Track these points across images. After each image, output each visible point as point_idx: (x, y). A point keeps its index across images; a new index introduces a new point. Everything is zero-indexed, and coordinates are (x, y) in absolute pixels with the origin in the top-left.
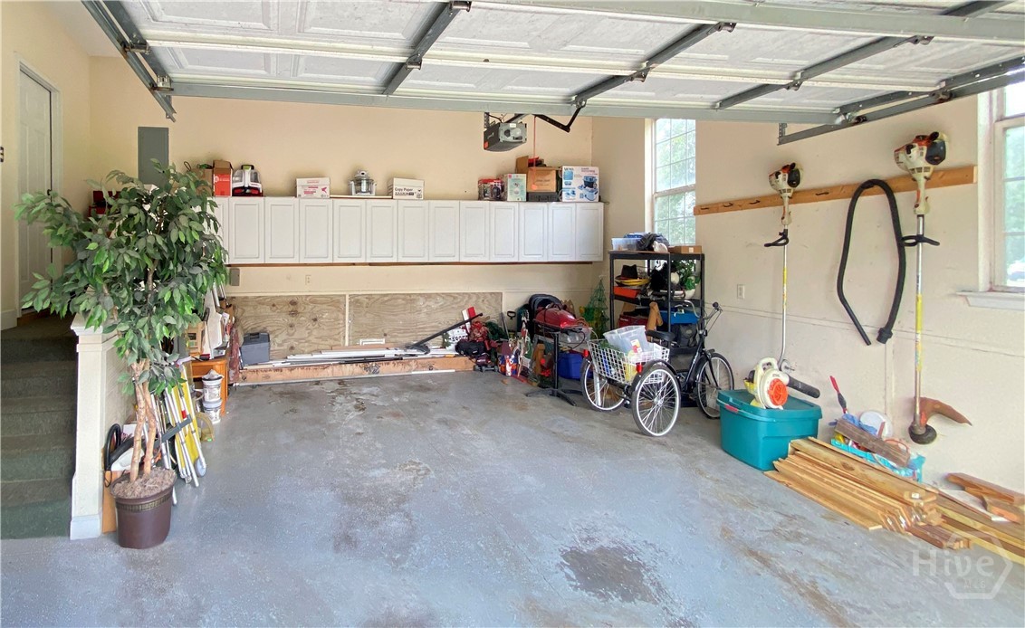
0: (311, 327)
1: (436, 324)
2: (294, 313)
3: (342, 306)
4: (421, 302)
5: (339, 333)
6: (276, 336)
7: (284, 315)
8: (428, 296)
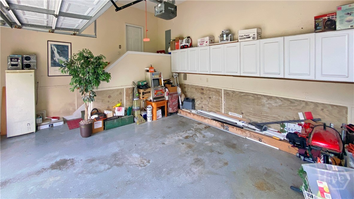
0: (208, 100)
1: (277, 116)
2: (202, 93)
3: (220, 94)
4: (264, 100)
5: (220, 106)
6: (197, 101)
7: (199, 93)
8: (270, 98)
